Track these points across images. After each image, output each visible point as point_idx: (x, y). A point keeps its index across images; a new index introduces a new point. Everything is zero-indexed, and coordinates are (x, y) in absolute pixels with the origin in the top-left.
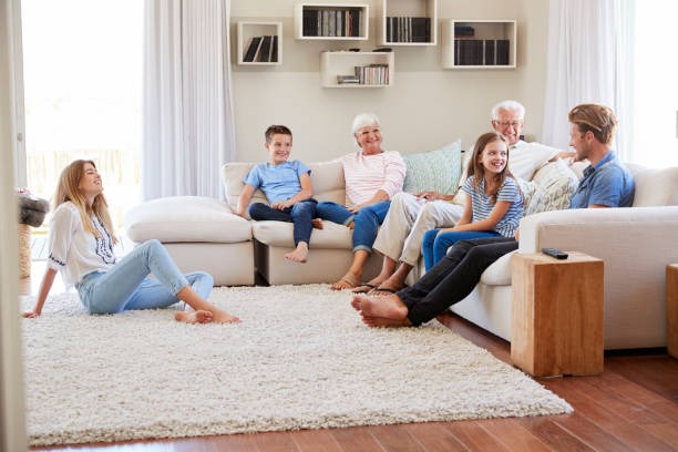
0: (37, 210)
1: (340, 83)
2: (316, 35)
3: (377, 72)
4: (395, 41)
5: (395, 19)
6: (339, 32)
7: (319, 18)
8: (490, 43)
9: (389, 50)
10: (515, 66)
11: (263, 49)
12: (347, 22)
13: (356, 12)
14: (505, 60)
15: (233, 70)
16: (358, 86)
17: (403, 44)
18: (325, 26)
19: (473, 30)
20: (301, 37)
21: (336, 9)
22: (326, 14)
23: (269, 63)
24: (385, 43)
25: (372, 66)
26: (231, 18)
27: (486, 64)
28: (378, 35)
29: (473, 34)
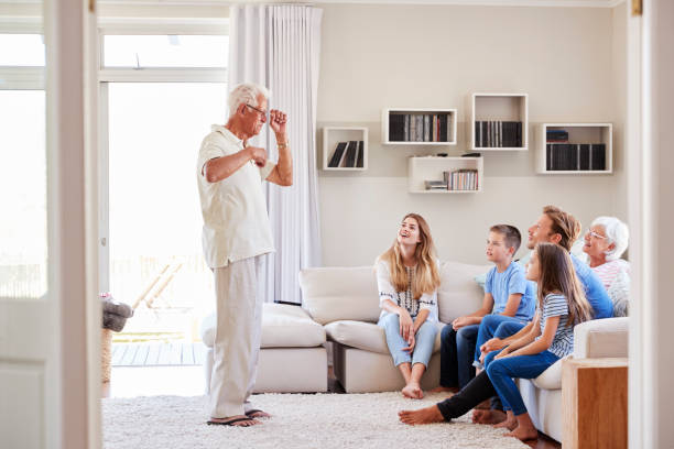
0: (118, 315)
1: (428, 188)
2: (403, 140)
3: (465, 177)
4: (485, 145)
5: (485, 124)
6: (427, 137)
7: (406, 124)
8: (585, 148)
9: (478, 155)
10: (610, 171)
11: (349, 155)
12: (435, 127)
13: (444, 117)
14: (600, 163)
15: (319, 175)
16: (446, 191)
17: (493, 149)
18: (413, 131)
19: (566, 135)
20: (388, 142)
21: (424, 114)
22: (413, 119)
23: (355, 169)
24: (474, 148)
25: (461, 171)
26: (318, 123)
27: (582, 169)
28: (467, 140)
29: (567, 139)
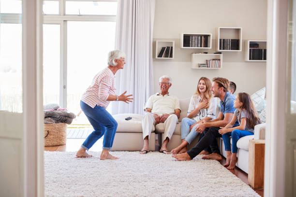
0: (70, 117)
1: (199, 67)
2: (189, 46)
3: (215, 62)
4: (224, 49)
5: (224, 40)
6: (199, 45)
7: (191, 39)
8: (265, 50)
9: (220, 53)
11: (166, 52)
12: (203, 41)
13: (206, 37)
15: (154, 61)
16: (207, 68)
17: (227, 50)
18: (193, 43)
19: (258, 45)
20: (183, 47)
21: (198, 36)
22: (194, 37)
23: (169, 58)
24: (219, 50)
25: (213, 60)
26: (153, 39)
27: (264, 59)
28: (216, 47)
29: (258, 47)
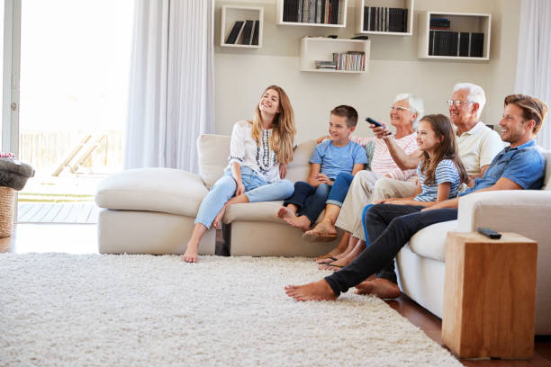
1: (318, 68)
2: (296, 21)
3: (353, 59)
4: (373, 29)
5: (373, 9)
6: (319, 19)
7: (300, 7)
8: (465, 36)
9: (365, 38)
10: (487, 58)
11: (245, 33)
12: (327, 10)
13: (335, 2)
14: (478, 51)
15: (216, 52)
16: (334, 71)
17: (380, 33)
18: (306, 14)
19: (448, 23)
20: (281, 22)
22: (306, 2)
23: (250, 46)
24: (362, 31)
25: (349, 53)
26: (216, 2)
27: (460, 55)
28: (356, 24)
29: (449, 26)
